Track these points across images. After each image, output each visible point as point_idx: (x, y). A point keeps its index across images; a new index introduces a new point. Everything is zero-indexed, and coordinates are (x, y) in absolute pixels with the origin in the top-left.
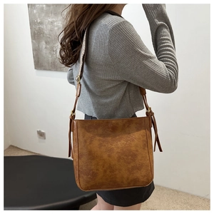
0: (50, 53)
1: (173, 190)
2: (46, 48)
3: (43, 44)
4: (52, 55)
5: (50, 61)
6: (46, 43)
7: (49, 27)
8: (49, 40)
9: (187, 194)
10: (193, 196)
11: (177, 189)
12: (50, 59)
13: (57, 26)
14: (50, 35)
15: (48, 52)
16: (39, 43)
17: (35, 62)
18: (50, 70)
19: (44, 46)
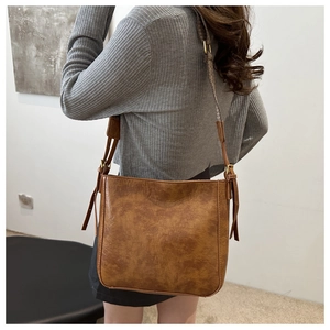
0: (44, 65)
1: (239, 286)
2: (37, 56)
3: (32, 50)
4: (48, 69)
5: (44, 79)
6: (38, 48)
7: (44, 20)
8: (43, 43)
9: (260, 291)
10: (268, 294)
11: (245, 284)
12: (44, 75)
13: (57, 21)
14: (44, 34)
15: (41, 63)
16: (25, 47)
17: (16, 79)
18: (43, 94)
19: (34, 54)
